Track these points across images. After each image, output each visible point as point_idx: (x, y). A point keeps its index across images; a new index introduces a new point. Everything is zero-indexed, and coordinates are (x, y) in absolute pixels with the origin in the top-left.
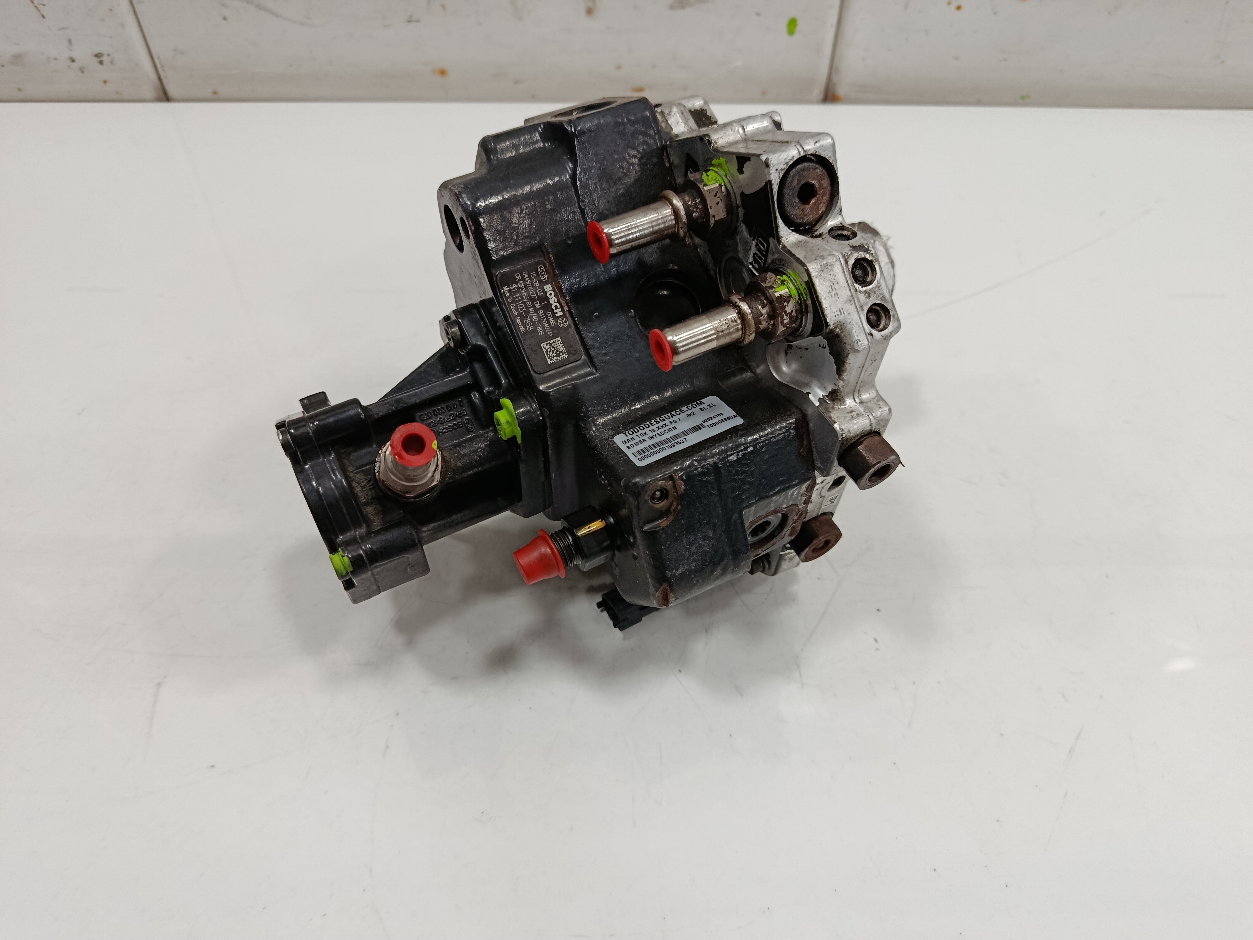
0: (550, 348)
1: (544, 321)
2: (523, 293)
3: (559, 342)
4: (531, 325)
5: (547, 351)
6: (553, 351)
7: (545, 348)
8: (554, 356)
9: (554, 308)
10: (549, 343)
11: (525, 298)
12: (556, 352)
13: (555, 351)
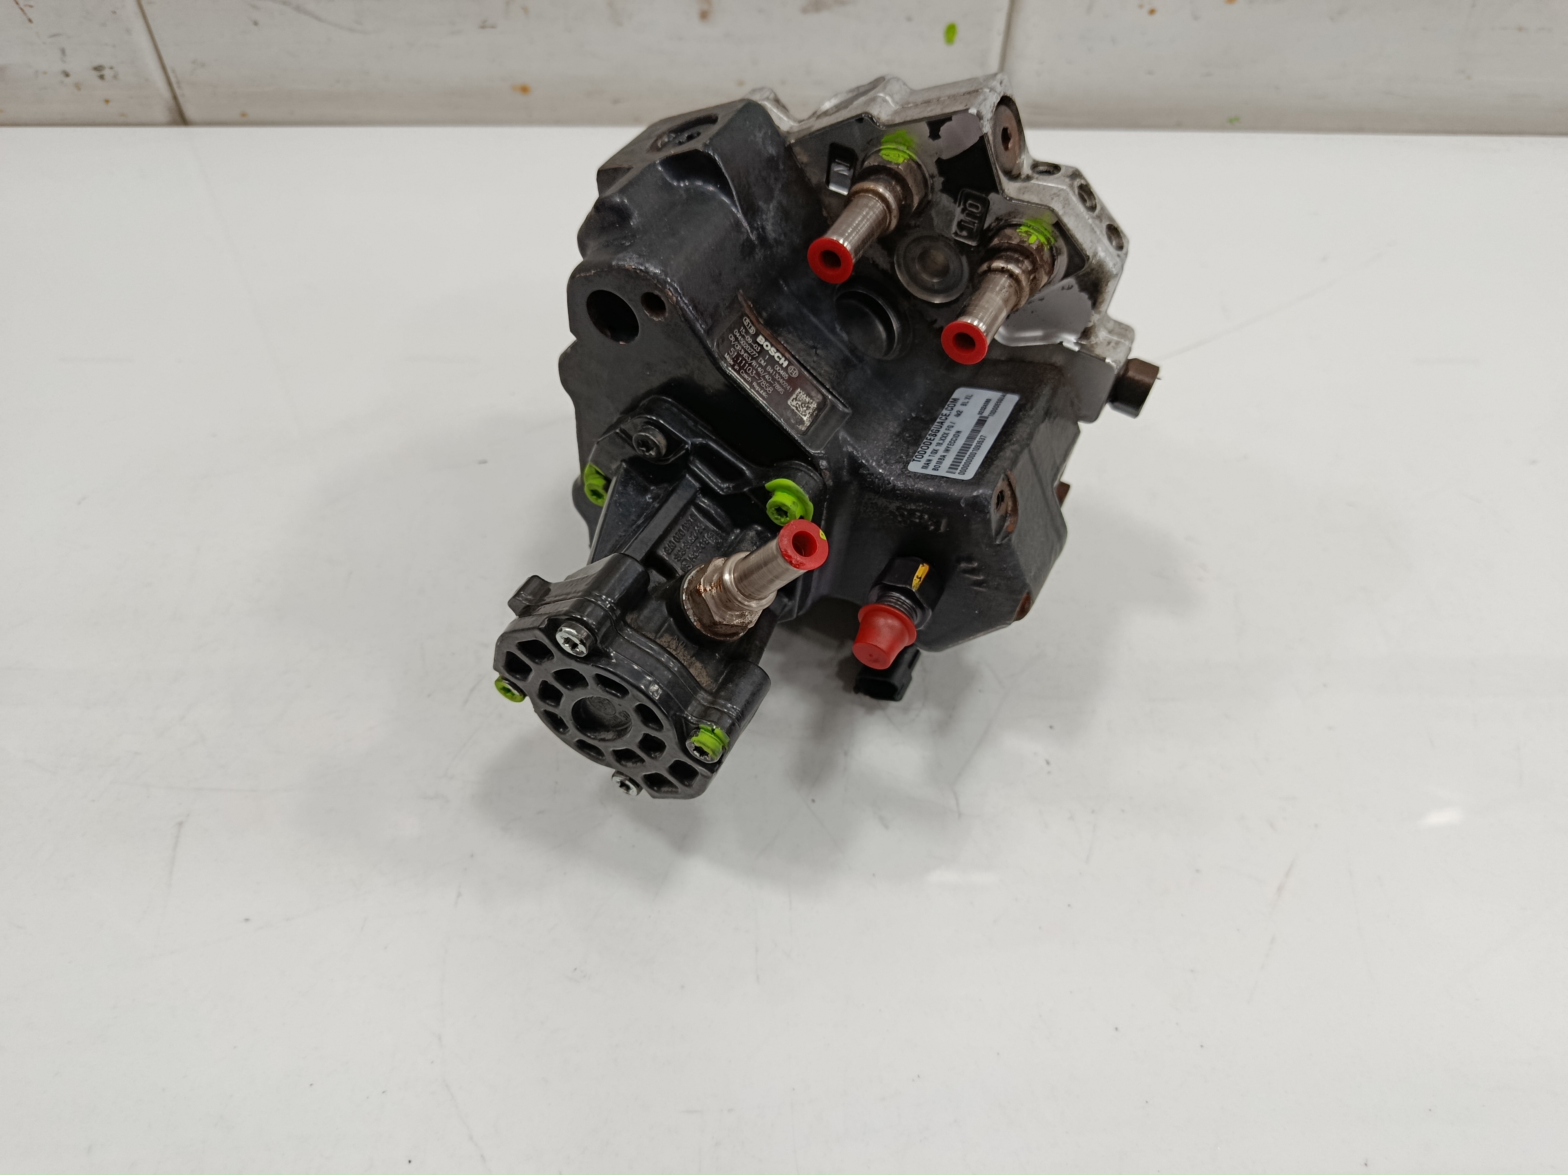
0: (797, 403)
1: (777, 378)
2: (743, 355)
3: (801, 393)
4: (769, 387)
5: (796, 407)
6: (801, 405)
7: (794, 406)
8: (805, 411)
9: (778, 360)
10: (794, 399)
11: (748, 359)
12: (805, 406)
13: (803, 405)
